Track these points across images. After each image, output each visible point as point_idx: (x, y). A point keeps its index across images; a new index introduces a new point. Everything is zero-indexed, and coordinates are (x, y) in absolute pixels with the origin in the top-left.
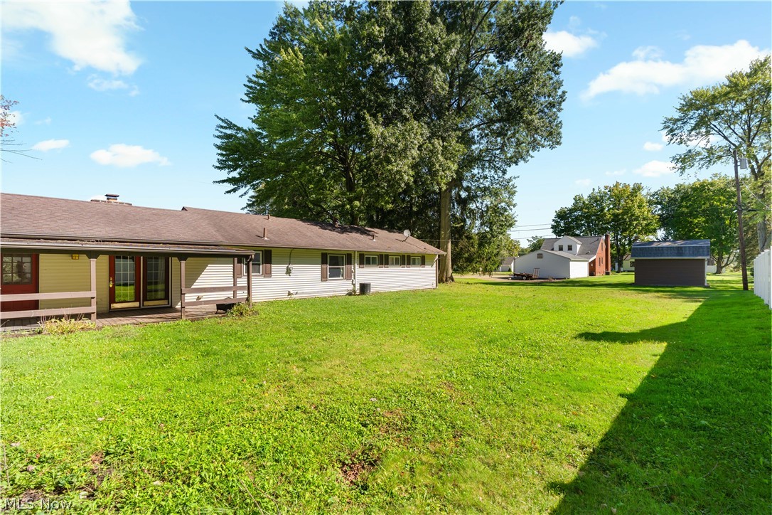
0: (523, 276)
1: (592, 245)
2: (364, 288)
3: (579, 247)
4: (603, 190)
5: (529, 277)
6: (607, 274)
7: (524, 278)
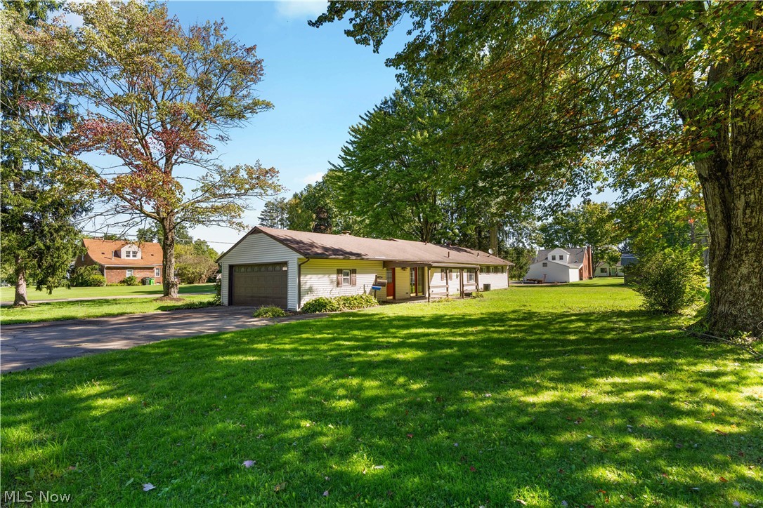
0: (535, 281)
1: (578, 255)
2: (487, 287)
3: (568, 256)
4: (577, 208)
5: (539, 282)
6: (590, 278)
7: (536, 282)
